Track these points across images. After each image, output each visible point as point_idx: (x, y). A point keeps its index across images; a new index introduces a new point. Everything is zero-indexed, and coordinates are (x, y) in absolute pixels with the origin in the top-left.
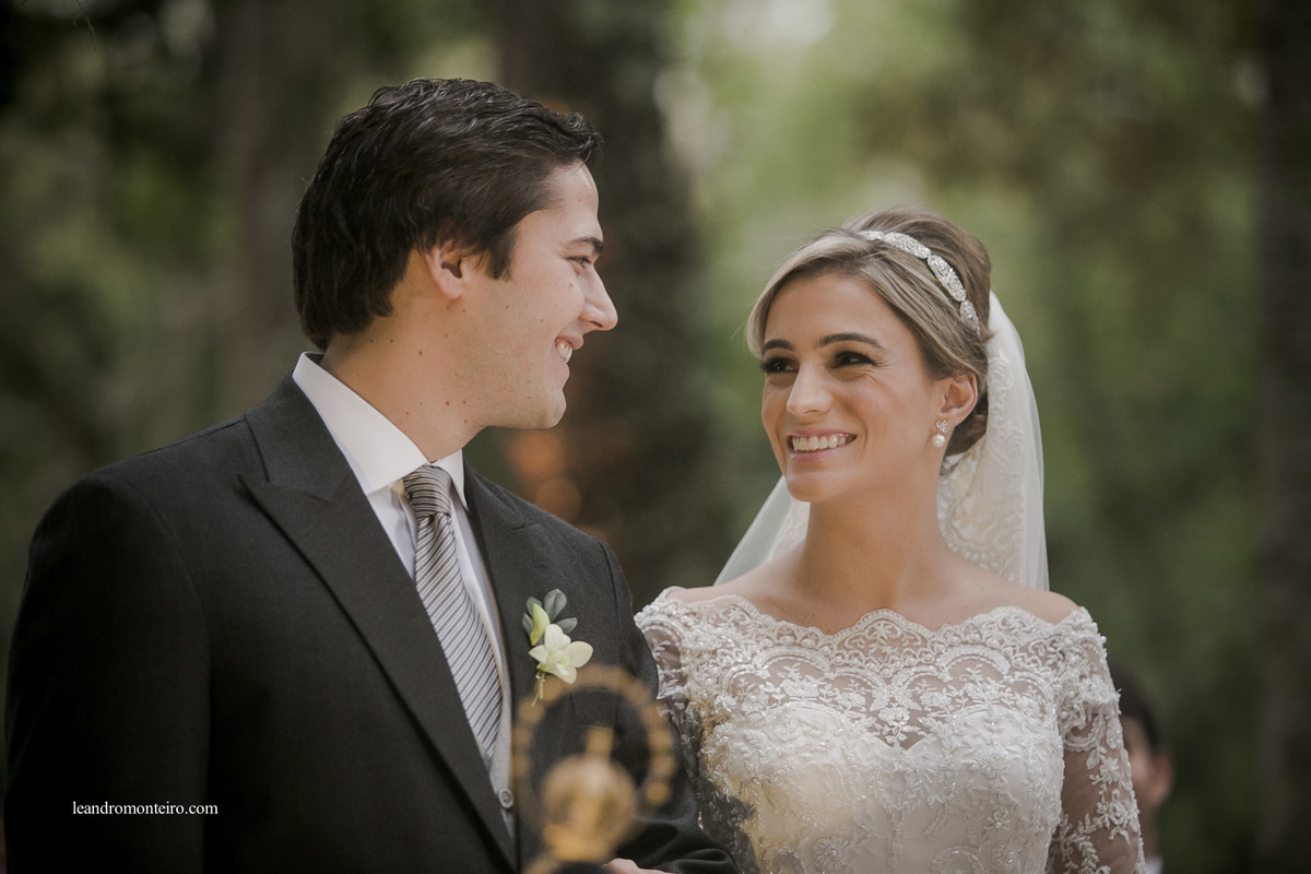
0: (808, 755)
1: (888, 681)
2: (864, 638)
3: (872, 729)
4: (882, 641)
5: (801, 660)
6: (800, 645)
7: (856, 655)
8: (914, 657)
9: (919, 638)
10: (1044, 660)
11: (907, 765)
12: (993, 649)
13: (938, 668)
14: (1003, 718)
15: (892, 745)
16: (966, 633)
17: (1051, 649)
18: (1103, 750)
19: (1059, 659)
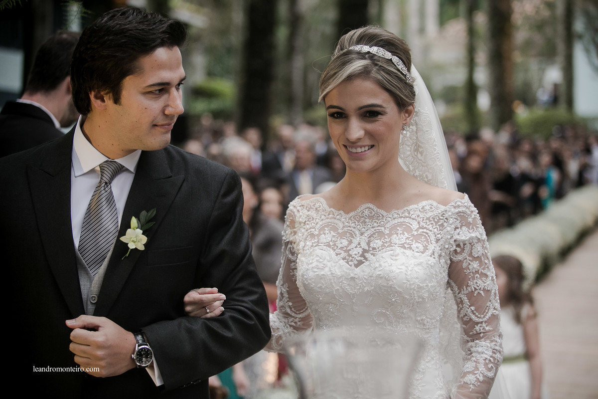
0: (315, 270)
1: (362, 234)
2: (359, 216)
3: (344, 259)
4: (366, 217)
5: (333, 224)
6: (335, 218)
7: (355, 222)
8: (377, 223)
9: (381, 215)
10: (436, 223)
11: (356, 274)
12: (413, 219)
13: (385, 228)
14: (400, 253)
15: (351, 266)
16: (403, 213)
17: (442, 218)
18: (470, 258)
19: (445, 221)
